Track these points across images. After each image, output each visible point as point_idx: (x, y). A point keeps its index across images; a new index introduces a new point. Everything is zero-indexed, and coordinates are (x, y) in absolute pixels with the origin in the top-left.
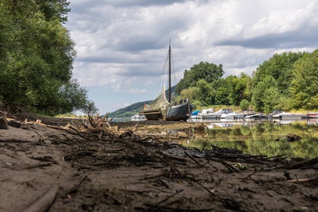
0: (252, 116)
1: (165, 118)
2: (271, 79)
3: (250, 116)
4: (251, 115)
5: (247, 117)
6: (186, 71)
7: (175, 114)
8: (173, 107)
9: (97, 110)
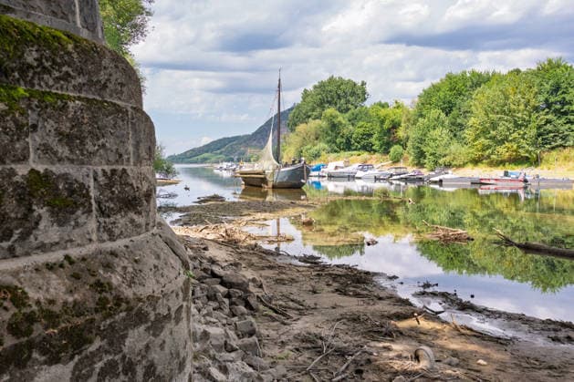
1: (270, 185)
2: (440, 114)
3: (398, 177)
5: (394, 177)
6: (306, 91)
7: (285, 180)
8: (282, 170)
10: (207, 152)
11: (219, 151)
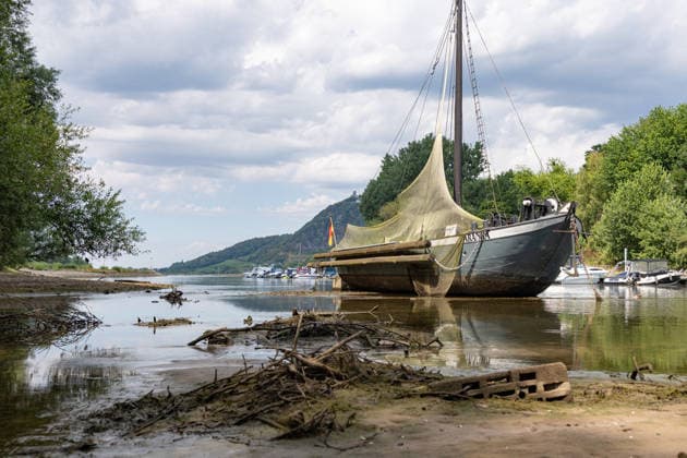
0: (660, 277)
2: (660, 173)
3: (653, 279)
4: (655, 275)
5: (643, 281)
6: (388, 157)
8: (495, 234)
9: (136, 234)
10: (231, 258)
11: (248, 257)
